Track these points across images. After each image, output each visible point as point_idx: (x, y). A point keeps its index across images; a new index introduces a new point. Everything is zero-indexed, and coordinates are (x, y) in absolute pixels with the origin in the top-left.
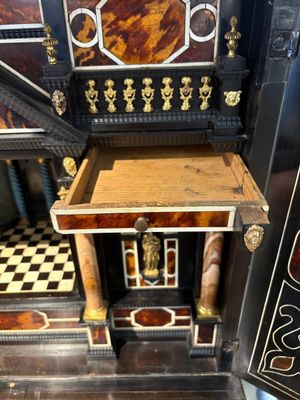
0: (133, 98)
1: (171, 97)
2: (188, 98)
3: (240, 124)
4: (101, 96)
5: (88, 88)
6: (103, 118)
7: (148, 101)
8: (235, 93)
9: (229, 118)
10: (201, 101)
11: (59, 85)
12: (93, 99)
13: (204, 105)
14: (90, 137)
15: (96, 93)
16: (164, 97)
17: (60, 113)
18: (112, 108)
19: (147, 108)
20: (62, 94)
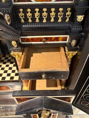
0: (39, 17)
1: (54, 16)
2: (61, 17)
3: (81, 29)
4: (26, 16)
5: (20, 12)
6: (27, 25)
7: (45, 18)
8: (81, 16)
10: (66, 18)
11: (7, 12)
12: (22, 17)
13: (67, 20)
14: (22, 32)
15: (24, 14)
16: (51, 17)
17: (9, 24)
18: (30, 21)
19: (45, 21)
20: (9, 16)
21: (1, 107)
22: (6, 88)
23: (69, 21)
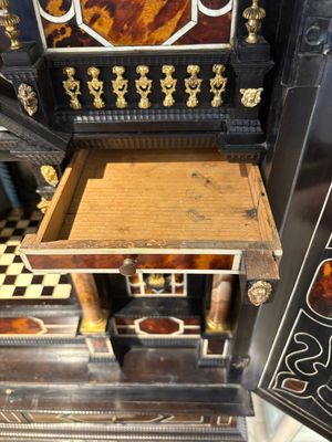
0: (125, 91)
1: (174, 89)
2: (195, 92)
3: (259, 129)
4: (84, 88)
5: (66, 78)
6: (88, 115)
7: (144, 95)
8: (254, 91)
9: (246, 122)
10: (213, 95)
11: (25, 77)
12: (74, 91)
13: (216, 101)
15: (78, 83)
16: (164, 90)
17: (31, 113)
18: (99, 102)
19: (144, 103)
20: (29, 88)
21: (8, 392)
22: (27, 325)
23: (222, 105)
